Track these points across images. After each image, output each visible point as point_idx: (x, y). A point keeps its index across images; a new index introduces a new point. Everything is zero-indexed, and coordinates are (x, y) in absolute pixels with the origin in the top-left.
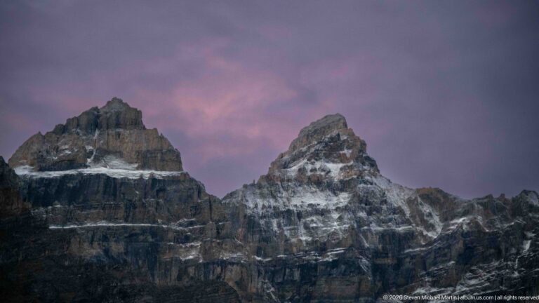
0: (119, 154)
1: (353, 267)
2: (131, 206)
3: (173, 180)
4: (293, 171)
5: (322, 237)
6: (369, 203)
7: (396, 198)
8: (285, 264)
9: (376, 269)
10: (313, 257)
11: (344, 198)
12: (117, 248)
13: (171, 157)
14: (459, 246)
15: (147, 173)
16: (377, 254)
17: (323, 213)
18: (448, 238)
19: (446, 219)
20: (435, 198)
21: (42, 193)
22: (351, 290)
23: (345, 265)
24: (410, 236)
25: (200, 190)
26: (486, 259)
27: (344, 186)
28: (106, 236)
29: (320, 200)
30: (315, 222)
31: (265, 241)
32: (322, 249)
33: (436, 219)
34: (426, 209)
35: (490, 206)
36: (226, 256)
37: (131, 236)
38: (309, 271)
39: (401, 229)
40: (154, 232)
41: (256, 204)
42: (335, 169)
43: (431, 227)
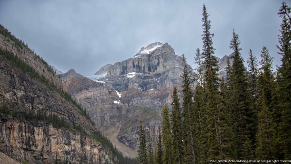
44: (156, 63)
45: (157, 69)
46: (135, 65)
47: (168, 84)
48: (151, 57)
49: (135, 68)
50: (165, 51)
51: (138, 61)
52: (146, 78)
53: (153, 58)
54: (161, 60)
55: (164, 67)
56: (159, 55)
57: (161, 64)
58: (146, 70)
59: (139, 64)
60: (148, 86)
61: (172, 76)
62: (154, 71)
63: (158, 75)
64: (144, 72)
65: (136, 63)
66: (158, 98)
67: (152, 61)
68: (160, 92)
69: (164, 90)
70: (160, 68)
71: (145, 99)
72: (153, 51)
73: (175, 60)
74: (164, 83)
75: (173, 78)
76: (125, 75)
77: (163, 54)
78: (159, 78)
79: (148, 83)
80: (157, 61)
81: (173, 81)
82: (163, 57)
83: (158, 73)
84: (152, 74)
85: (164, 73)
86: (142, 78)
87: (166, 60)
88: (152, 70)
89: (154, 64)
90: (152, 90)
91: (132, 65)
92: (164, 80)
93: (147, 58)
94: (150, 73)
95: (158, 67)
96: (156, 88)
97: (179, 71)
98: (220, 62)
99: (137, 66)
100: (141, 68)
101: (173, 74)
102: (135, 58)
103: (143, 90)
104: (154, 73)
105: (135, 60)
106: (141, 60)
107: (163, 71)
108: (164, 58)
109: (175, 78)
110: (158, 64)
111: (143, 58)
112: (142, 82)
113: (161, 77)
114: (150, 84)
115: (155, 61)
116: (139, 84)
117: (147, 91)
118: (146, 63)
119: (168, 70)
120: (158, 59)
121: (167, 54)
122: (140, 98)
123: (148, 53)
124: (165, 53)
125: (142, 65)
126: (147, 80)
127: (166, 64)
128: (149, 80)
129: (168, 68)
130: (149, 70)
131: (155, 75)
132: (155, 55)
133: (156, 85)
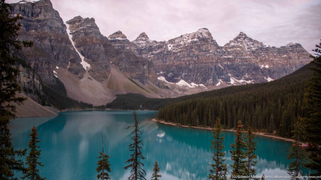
0: (119, 37)
1: (146, 49)
2: (121, 43)
3: (126, 40)
4: (139, 39)
5: (142, 46)
6: (148, 42)
7: (151, 42)
8: (138, 49)
9: (149, 50)
10: (142, 48)
11: (145, 42)
12: (120, 47)
13: (126, 37)
14: (157, 47)
15: (123, 39)
16: (148, 48)
17: (143, 43)
18: (156, 46)
19: (156, 44)
20: (155, 42)
21: (111, 41)
22: (146, 52)
23: (145, 49)
24: (152, 46)
25: (129, 41)
26: (160, 48)
27: (145, 40)
28: (118, 46)
29: (142, 42)
30: (142, 44)
31: (136, 47)
32: (143, 47)
33: (155, 44)
34: (154, 43)
35: (161, 42)
36: (132, 48)
37: (121, 46)
38: (141, 50)
39: (151, 45)
40: (124, 46)
41: (135, 43)
42: (144, 38)
43: (154, 45)
44: (38, 12)
45: (38, 16)
46: (21, 9)
47: (47, 29)
48: (35, 6)
49: (21, 11)
50: (46, 4)
51: (24, 7)
52: (29, 21)
53: (36, 7)
54: (43, 10)
55: (45, 16)
56: (42, 6)
57: (42, 13)
58: (30, 15)
59: (24, 9)
60: (30, 27)
61: (50, 24)
62: (36, 17)
63: (39, 21)
64: (28, 16)
65: (22, 8)
66: (38, 38)
67: (35, 9)
68: (39, 34)
69: (44, 33)
70: (41, 16)
71: (29, 38)
72: (37, 2)
73: (53, 13)
74: (44, 28)
75: (51, 26)
76: (12, 15)
77: (45, 6)
78: (40, 23)
79: (30, 25)
80: (39, 10)
81: (50, 28)
82: (45, 8)
83: (39, 19)
84: (34, 19)
85: (44, 20)
86: (26, 21)
87: (47, 11)
88: (34, 16)
89: (36, 12)
90: (33, 31)
91: (18, 8)
92: (44, 26)
93: (31, 6)
94: (33, 18)
95: (39, 15)
96: (36, 31)
97: (56, 22)
98: (83, 21)
99: (23, 10)
100: (26, 12)
101: (51, 23)
102: (22, 4)
103: (26, 30)
104: (36, 19)
105: (21, 5)
106: (27, 7)
107: (44, 19)
108: (46, 10)
109: (52, 26)
110: (40, 13)
111: (29, 5)
112: (26, 23)
113: (42, 23)
114: (31, 26)
115: (37, 10)
116: (24, 25)
117: (30, 31)
118: (30, 10)
119: (48, 19)
120: (41, 9)
121: (48, 7)
122: (25, 36)
123: (33, 2)
124: (47, 5)
125: (27, 10)
126: (30, 23)
127: (46, 14)
128: (32, 23)
129: (47, 17)
130: (32, 15)
131: (37, 20)
132: (38, 5)
133: (37, 28)
